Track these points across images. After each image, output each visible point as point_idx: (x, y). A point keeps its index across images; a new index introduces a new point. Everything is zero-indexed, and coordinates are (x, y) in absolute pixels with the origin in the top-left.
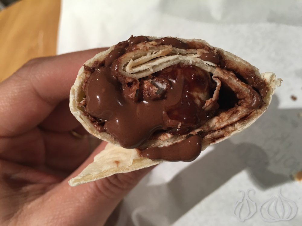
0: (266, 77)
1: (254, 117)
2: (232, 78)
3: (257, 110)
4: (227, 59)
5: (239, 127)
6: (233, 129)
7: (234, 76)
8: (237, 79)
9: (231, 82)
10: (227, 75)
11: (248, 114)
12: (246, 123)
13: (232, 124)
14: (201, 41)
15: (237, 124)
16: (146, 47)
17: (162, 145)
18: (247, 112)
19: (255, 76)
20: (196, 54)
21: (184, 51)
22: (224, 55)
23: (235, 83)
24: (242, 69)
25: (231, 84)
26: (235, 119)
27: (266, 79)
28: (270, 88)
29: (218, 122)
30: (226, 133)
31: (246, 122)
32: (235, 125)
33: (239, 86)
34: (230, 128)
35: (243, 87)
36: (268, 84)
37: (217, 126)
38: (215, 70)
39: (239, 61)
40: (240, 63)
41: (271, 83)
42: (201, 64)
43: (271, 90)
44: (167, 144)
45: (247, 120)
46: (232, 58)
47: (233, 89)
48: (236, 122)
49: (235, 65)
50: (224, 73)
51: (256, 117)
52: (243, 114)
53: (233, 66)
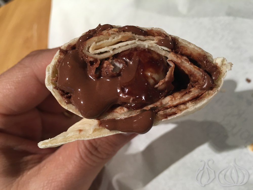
0: (218, 61)
1: (206, 97)
2: (184, 61)
3: (208, 91)
4: (182, 45)
5: (190, 106)
6: (185, 108)
7: (187, 60)
8: (190, 63)
9: (184, 65)
10: (180, 59)
11: (200, 94)
12: (198, 103)
13: (184, 103)
14: (159, 30)
15: (189, 103)
16: (109, 33)
17: (119, 117)
18: (199, 93)
19: (207, 61)
20: (154, 40)
21: (142, 37)
22: (179, 42)
23: (188, 66)
24: (195, 54)
25: (184, 67)
26: (187, 98)
27: (218, 63)
28: (222, 72)
29: (172, 100)
30: (178, 110)
31: (198, 101)
32: (187, 104)
33: (191, 69)
34: (182, 107)
35: (195, 70)
36: (219, 68)
37: (170, 103)
38: (169, 54)
39: (192, 47)
40: (194, 49)
41: (222, 67)
42: (157, 48)
43: (223, 74)
44: (123, 117)
45: (199, 100)
46: (186, 44)
47: (187, 72)
48: (188, 101)
49: (189, 50)
50: (178, 57)
51: (207, 98)
52: (195, 94)
53: (187, 51)
